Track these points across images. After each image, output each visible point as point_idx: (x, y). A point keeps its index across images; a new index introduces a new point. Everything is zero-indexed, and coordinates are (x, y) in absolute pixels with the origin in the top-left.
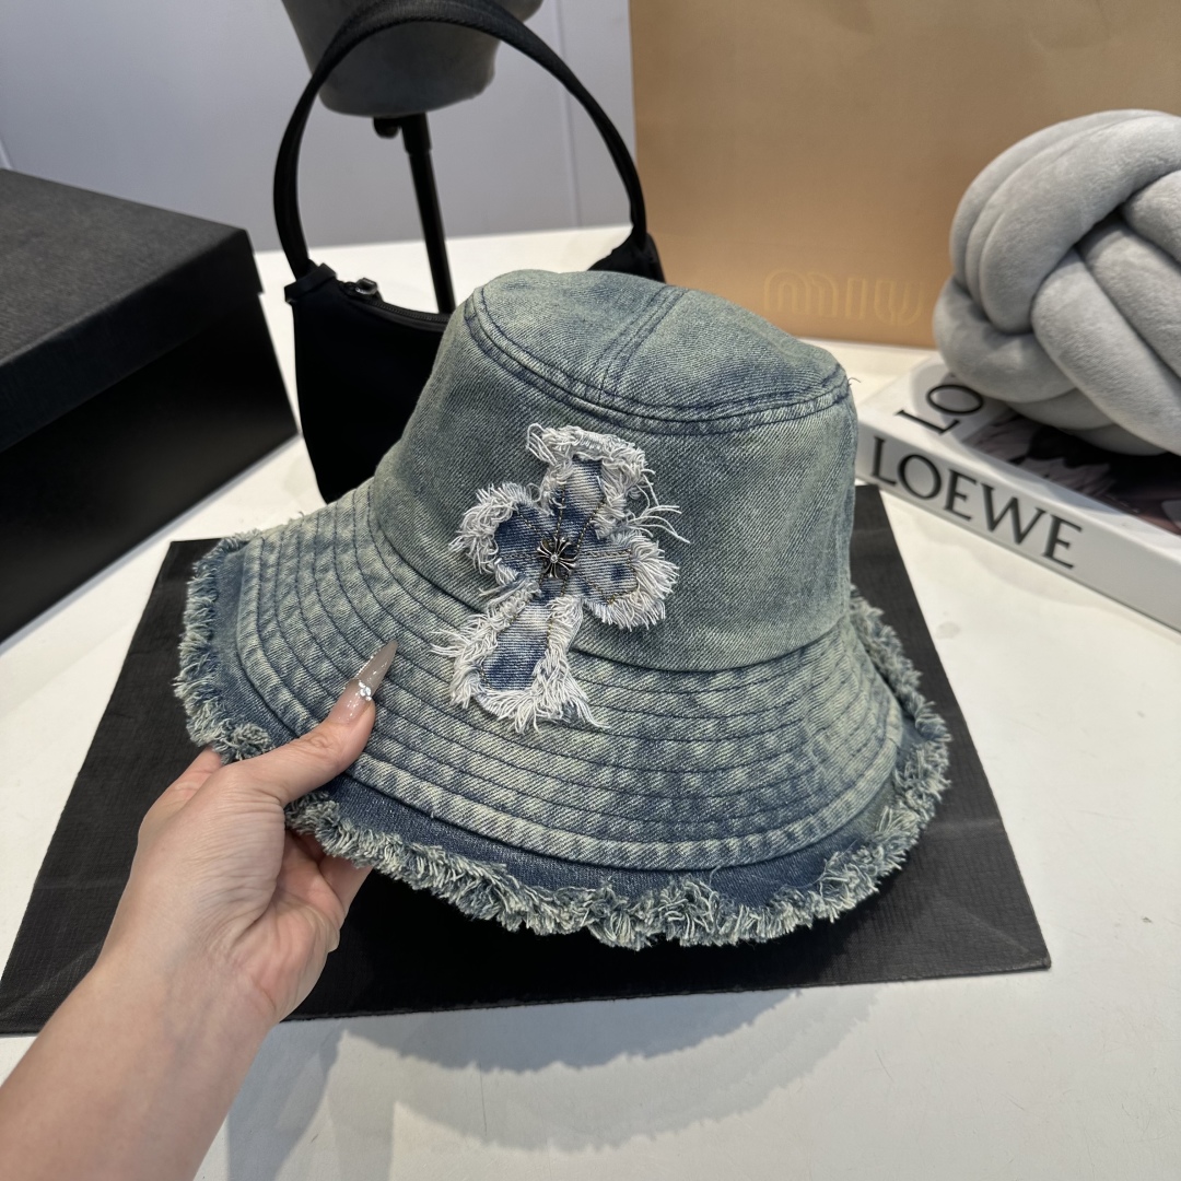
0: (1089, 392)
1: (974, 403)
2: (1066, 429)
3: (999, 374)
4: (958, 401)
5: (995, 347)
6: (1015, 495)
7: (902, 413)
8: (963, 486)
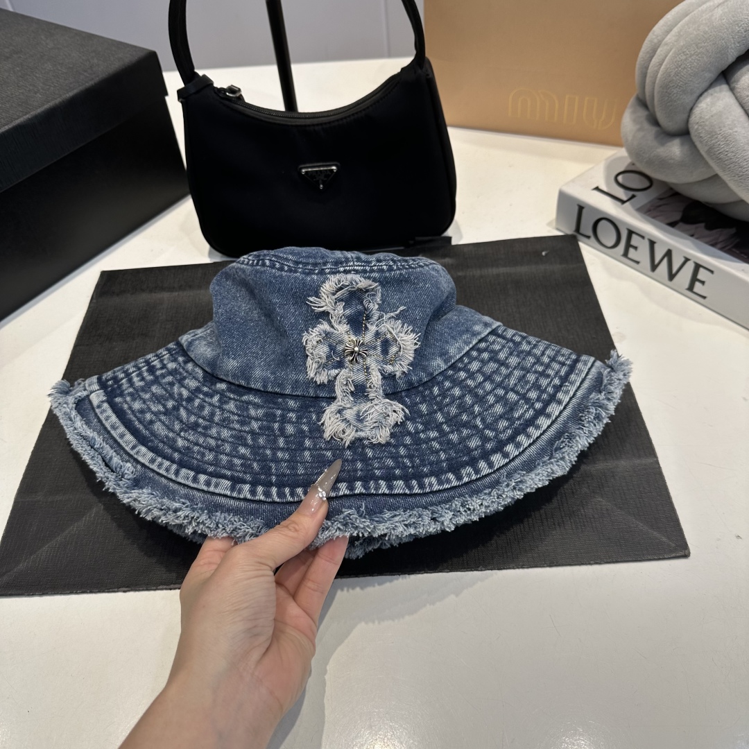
0: (725, 177)
1: (647, 184)
2: (707, 203)
3: (663, 163)
4: (636, 182)
5: (663, 144)
6: (671, 248)
7: (597, 189)
8: (635, 240)
